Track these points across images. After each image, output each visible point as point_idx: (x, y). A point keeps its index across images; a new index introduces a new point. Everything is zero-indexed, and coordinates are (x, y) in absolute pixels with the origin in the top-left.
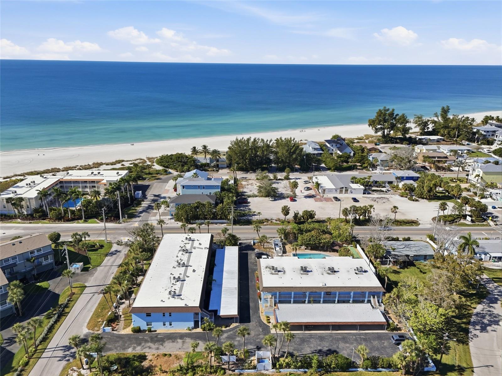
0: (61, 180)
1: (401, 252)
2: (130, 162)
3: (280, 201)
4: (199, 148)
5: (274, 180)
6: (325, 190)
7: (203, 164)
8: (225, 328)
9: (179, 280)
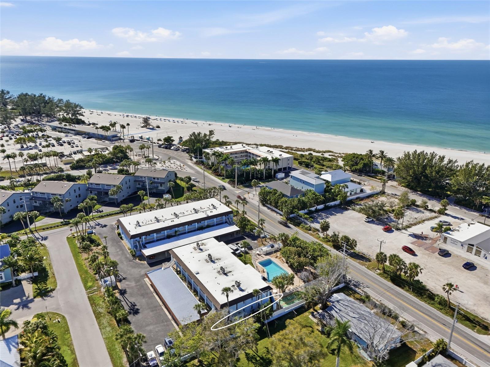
0: (247, 150)
3: (374, 225)
6: (447, 238)
7: (379, 171)
8: (139, 260)
9: (158, 221)
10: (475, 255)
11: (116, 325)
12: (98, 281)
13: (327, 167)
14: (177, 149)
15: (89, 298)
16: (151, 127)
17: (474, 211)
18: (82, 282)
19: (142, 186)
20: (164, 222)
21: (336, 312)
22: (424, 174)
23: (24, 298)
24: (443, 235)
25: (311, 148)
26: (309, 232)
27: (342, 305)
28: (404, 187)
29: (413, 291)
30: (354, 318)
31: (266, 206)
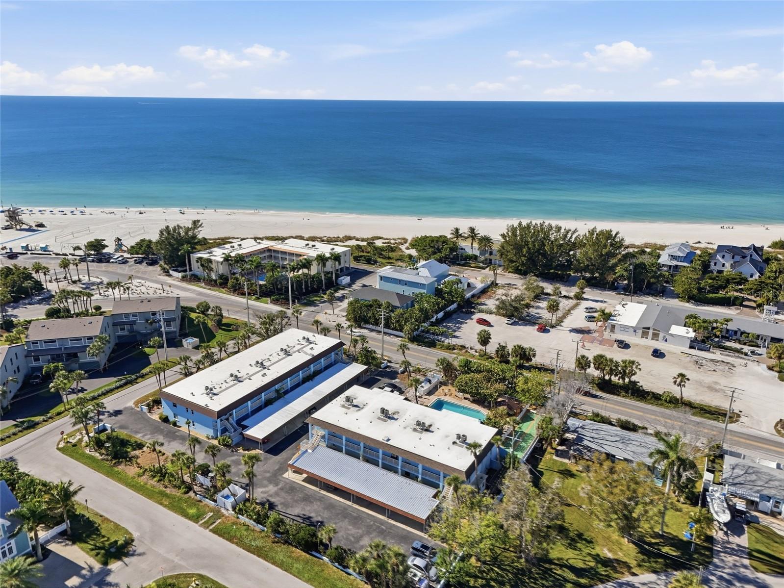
0: (270, 248)
1: (604, 446)
2: (384, 241)
3: (522, 327)
4: (464, 230)
5: (553, 295)
6: (615, 326)
7: (469, 256)
8: (244, 450)
9: (237, 379)
10: (652, 339)
11: (308, 556)
12: (204, 503)
13: (397, 260)
14: (124, 261)
15: (214, 531)
16: (24, 227)
17: (608, 291)
18: (175, 512)
19: (128, 331)
20: (250, 379)
21: (590, 441)
22: (541, 251)
23: (84, 572)
24: (610, 323)
25: (348, 235)
26: (454, 351)
27: (591, 431)
28: (512, 273)
29: (632, 395)
30: (616, 441)
31: (365, 328)
